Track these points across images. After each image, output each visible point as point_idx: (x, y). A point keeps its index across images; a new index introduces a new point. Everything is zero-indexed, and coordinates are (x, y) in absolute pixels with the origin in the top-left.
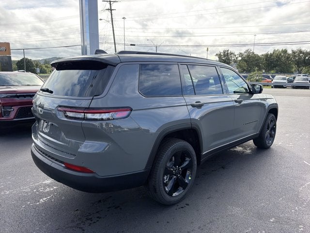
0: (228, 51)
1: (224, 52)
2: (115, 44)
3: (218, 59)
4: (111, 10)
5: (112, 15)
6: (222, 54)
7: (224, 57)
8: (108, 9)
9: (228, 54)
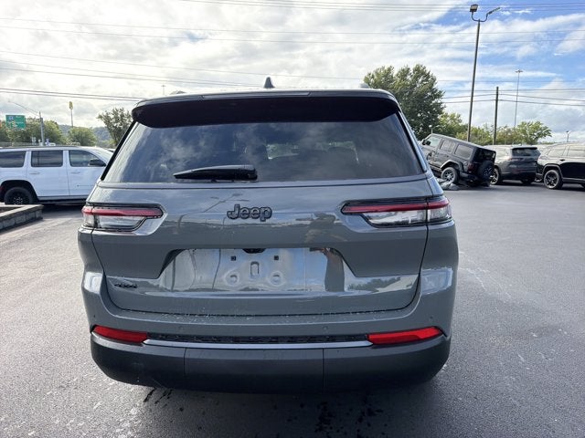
0: (122, 110)
1: (115, 113)
3: (104, 125)
6: (112, 116)
7: (117, 122)
9: (122, 116)
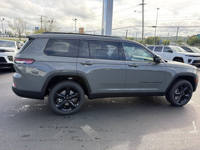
2: (143, 27)
4: (143, 4)
5: (143, 7)
8: (141, 4)
